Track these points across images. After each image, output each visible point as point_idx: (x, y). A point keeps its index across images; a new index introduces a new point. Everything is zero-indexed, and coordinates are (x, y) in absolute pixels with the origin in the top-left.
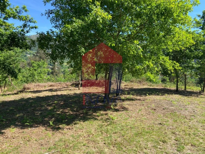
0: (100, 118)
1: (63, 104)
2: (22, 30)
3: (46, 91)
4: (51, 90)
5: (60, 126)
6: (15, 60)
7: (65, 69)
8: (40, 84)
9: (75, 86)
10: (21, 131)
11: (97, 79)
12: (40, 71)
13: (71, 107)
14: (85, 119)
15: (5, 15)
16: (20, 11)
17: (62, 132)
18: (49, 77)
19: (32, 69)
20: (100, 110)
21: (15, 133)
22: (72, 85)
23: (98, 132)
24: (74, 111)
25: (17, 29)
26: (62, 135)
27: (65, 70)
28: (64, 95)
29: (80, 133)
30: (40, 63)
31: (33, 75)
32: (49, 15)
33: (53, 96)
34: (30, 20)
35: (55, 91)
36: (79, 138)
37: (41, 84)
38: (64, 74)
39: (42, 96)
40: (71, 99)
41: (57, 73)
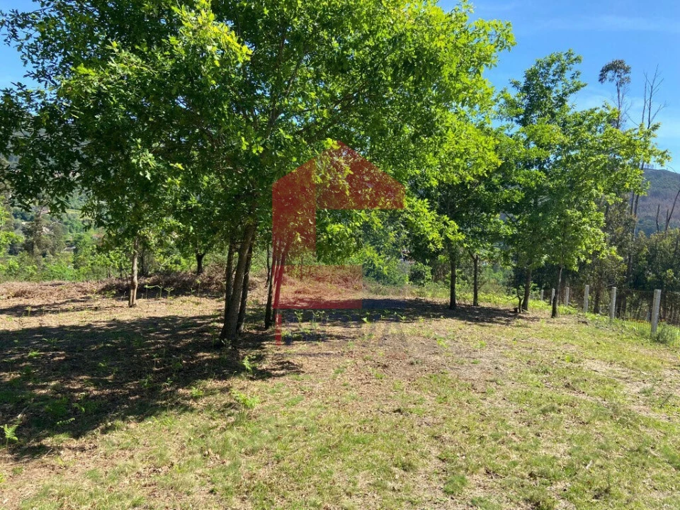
0: (202, 402)
1: (66, 359)
4: (18, 311)
5: (48, 441)
7: (82, 233)
9: (115, 296)
11: (200, 270)
13: (92, 370)
14: (143, 411)
17: (53, 462)
18: (12, 261)
20: (205, 377)
22: (104, 291)
23: (190, 453)
24: (106, 384)
26: (54, 473)
27: (80, 238)
28: (73, 327)
29: (121, 462)
32: (14, 31)
33: (26, 334)
35: (33, 314)
36: (116, 482)
40: (96, 343)
41: (47, 246)
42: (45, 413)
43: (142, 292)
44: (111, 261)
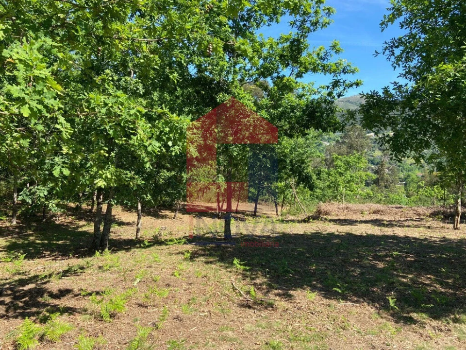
1: (415, 261)
2: (330, 94)
3: (366, 222)
4: (377, 223)
5: (414, 315)
6: (303, 154)
7: (410, 173)
8: (350, 205)
9: (442, 219)
10: (325, 301)
12: (351, 177)
13: (436, 273)
15: (299, 69)
16: (325, 55)
17: (421, 331)
18: (368, 190)
19: (333, 171)
21: (313, 302)
22: (434, 215)
24: (447, 286)
25: (319, 93)
26: (423, 339)
27: (409, 176)
28: (414, 238)
30: (351, 159)
31: (334, 186)
32: (392, 51)
33: (385, 238)
34: (344, 70)
35: (387, 226)
37: (353, 205)
38: (406, 184)
39: (358, 233)
40: (434, 253)
41: (387, 181)
42: (409, 295)
43: (464, 218)
44: (435, 193)
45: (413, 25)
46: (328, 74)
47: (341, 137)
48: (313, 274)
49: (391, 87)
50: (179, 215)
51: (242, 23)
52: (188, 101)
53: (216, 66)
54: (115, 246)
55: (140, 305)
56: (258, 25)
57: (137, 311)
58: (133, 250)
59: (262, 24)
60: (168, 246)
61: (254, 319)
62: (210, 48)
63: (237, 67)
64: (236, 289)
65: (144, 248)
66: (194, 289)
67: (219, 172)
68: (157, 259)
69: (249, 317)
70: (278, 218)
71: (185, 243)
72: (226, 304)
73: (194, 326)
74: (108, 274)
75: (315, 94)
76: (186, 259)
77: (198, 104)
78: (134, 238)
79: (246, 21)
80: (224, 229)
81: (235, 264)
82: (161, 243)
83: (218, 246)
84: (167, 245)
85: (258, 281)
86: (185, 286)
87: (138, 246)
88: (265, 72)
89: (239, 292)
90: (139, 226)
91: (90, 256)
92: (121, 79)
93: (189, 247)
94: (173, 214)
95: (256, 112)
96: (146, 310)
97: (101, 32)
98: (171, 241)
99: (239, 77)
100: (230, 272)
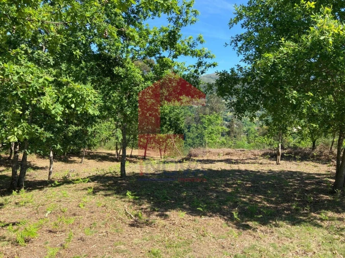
1: (252, 186)
2: (196, 71)
3: (221, 161)
4: (228, 161)
5: (250, 223)
6: (179, 114)
7: (250, 127)
8: (211, 150)
9: (269, 158)
10: (192, 218)
11: (314, 147)
12: (212, 130)
13: (265, 194)
14: (294, 220)
15: (175, 53)
16: (193, 44)
17: (254, 234)
18: (223, 139)
19: (200, 126)
20: (327, 209)
21: (184, 219)
22: (264, 155)
24: (271, 202)
25: (189, 70)
26: (255, 240)
27: (249, 129)
28: (251, 171)
29: (287, 244)
30: (212, 117)
31: (201, 136)
32: (236, 44)
33: (233, 172)
34: (205, 55)
35: (235, 163)
36: (286, 253)
37: (213, 150)
38: (247, 135)
39: (215, 169)
40: (264, 181)
41: (236, 133)
42: (247, 209)
43: (283, 157)
44: (265, 140)
45: (250, 26)
46: (195, 57)
47: (205, 102)
48: (184, 199)
49: (236, 68)
50: (85, 160)
51: (132, 15)
52: (91, 72)
53: (113, 46)
54: (30, 187)
55: (50, 231)
56: (145, 18)
57: (48, 236)
58: (45, 189)
59: (147, 17)
60: (75, 185)
61: (140, 234)
62: (106, 33)
63: (129, 48)
64: (128, 214)
65: (54, 187)
66: (95, 216)
67: (117, 127)
68: (65, 195)
69: (137, 233)
70: (161, 160)
71: (89, 182)
72: (120, 225)
73: (94, 244)
74: (23, 209)
75: (186, 70)
76: (89, 194)
77: (98, 75)
78: (47, 179)
79: (136, 14)
80: (120, 170)
81: (127, 195)
82: (69, 182)
83: (116, 183)
84: (74, 183)
85: (144, 207)
86: (88, 214)
87: (50, 185)
88: (151, 53)
89: (130, 215)
90: (51, 169)
91: (9, 195)
92: (35, 52)
93: (92, 184)
94: (80, 160)
95: (144, 82)
96: (55, 235)
97: (15, 15)
98: (78, 180)
99: (131, 56)
100: (124, 201)
